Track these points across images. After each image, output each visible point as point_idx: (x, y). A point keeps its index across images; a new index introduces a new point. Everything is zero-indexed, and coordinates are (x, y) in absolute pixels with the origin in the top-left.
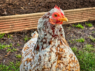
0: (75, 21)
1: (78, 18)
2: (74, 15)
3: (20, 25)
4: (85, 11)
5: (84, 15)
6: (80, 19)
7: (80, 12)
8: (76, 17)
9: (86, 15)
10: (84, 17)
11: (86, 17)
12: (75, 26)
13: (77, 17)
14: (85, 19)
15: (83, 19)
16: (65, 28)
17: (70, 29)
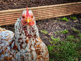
0: (61, 15)
1: (63, 12)
2: (60, 10)
3: (11, 19)
4: (70, 6)
5: (69, 9)
6: (66, 13)
7: (65, 7)
8: (62, 11)
9: (71, 9)
10: (70, 11)
11: (71, 11)
12: (61, 19)
13: (63, 11)
15: (68, 13)
16: (52, 21)
17: (56, 22)
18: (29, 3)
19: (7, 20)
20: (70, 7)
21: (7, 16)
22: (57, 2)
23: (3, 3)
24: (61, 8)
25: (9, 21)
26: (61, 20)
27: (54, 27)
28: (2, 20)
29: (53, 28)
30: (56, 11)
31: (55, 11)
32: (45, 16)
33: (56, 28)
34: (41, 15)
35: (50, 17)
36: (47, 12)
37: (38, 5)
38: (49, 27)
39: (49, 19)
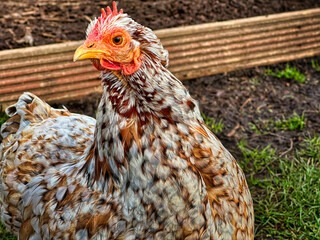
0: (274, 56)
1: (284, 44)
2: (268, 37)
4: (310, 21)
5: (306, 34)
6: (293, 49)
7: (291, 24)
8: (277, 42)
9: (314, 33)
10: (308, 40)
11: (313, 39)
12: (273, 74)
13: (282, 42)
14: (309, 47)
15: (303, 48)
16: (239, 83)
17: (256, 86)
18: (144, 14)
19: (59, 81)
20: (308, 24)
21: (60, 66)
22: (255, 7)
23: (44, 17)
24: (272, 31)
25: (69, 87)
26: (275, 77)
27: (248, 105)
28: (42, 84)
29: (243, 111)
30: (255, 42)
31: (248, 44)
32: (212, 63)
33: (254, 108)
34: (196, 59)
35: (231, 68)
36: (217, 45)
37: (182, 21)
38: (226, 106)
39: (226, 74)
